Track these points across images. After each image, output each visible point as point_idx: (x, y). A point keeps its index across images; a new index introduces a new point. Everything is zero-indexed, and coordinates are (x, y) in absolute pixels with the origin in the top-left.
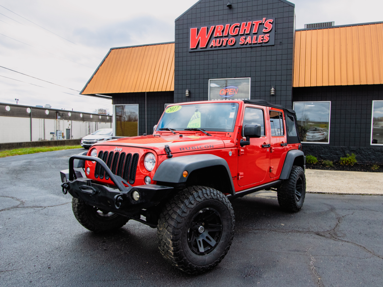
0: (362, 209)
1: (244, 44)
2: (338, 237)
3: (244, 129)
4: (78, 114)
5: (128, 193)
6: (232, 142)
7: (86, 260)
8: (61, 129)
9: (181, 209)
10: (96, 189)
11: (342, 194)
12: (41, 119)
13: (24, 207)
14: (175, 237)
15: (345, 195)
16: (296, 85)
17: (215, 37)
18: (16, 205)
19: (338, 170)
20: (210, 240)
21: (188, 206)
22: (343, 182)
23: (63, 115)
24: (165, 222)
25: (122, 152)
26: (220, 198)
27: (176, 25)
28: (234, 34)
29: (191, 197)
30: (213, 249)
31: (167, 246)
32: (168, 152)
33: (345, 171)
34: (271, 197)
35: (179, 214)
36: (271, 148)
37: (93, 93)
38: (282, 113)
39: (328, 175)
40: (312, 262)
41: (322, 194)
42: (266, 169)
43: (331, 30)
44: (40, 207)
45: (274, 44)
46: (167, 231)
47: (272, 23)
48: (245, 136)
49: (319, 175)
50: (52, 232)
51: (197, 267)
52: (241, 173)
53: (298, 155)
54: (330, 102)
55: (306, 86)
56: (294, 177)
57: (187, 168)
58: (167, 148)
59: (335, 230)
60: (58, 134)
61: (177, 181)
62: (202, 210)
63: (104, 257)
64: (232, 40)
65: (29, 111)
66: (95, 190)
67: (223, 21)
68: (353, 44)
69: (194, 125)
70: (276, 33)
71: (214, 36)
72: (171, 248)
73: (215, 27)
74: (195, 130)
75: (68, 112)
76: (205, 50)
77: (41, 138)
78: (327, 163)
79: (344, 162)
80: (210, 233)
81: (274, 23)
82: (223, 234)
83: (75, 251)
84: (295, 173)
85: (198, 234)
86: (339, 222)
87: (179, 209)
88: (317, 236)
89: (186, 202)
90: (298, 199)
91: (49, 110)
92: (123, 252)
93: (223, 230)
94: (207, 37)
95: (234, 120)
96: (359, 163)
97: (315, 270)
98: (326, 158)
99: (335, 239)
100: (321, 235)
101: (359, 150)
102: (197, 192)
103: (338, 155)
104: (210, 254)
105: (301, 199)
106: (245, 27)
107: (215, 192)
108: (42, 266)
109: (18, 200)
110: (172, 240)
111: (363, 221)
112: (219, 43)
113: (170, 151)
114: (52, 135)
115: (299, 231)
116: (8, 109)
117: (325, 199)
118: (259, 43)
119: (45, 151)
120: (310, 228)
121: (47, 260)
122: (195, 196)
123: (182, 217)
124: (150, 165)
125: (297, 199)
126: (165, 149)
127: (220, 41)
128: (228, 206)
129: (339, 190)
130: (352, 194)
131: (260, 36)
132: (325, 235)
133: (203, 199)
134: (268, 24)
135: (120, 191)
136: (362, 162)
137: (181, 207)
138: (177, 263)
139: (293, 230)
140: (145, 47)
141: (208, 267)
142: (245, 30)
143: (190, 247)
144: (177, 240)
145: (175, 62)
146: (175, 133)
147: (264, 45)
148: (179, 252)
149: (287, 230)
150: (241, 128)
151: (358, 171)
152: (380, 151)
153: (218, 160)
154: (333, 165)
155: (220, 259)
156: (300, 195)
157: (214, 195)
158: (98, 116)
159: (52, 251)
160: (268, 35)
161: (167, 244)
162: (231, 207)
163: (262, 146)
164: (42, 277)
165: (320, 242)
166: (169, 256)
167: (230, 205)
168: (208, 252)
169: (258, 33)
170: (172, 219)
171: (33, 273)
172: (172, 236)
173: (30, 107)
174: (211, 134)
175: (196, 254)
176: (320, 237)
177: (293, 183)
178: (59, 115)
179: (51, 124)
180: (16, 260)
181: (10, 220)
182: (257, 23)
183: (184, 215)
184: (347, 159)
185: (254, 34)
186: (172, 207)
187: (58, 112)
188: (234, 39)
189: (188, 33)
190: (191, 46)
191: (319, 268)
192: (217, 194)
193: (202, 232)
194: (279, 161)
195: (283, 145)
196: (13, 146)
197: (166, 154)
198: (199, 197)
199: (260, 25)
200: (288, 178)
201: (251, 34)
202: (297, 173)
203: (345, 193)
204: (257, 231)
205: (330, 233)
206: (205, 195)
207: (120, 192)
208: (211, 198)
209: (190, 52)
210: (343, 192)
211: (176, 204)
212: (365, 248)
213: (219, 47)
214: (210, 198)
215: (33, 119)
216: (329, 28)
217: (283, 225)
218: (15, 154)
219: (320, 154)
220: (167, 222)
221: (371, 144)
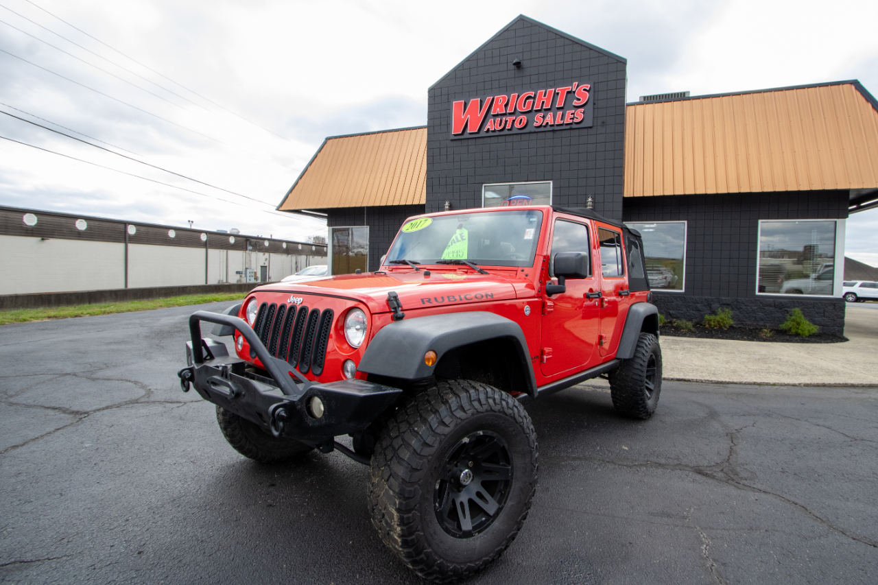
0: (768, 414)
1: (541, 126)
2: (741, 478)
3: (553, 262)
4: (279, 243)
5: (300, 400)
6: (530, 286)
7: (224, 533)
8: (253, 266)
9: (419, 437)
10: (236, 386)
11: (721, 383)
12: (222, 250)
13: (148, 402)
14: (404, 503)
15: (727, 385)
16: (628, 193)
17: (494, 116)
18: (135, 396)
19: (703, 337)
20: (486, 501)
21: (437, 431)
22: (717, 359)
23: (255, 244)
24: (385, 465)
25: (301, 306)
26: (508, 408)
27: (430, 97)
28: (525, 109)
29: (443, 409)
30: (492, 522)
31: (387, 522)
32: (395, 308)
33: (715, 338)
34: (594, 387)
35: (415, 450)
36: (602, 300)
37: (297, 208)
38: (619, 235)
39: (687, 345)
40: (705, 546)
41: (686, 383)
42: (593, 340)
43: (685, 102)
44: (177, 402)
45: (591, 125)
46: (387, 487)
47: (588, 91)
48: (556, 275)
49: (672, 347)
50: (178, 459)
51: (455, 567)
52: (547, 350)
53: (648, 313)
54: (686, 222)
55: (656, 194)
56: (644, 355)
57: (434, 345)
58: (392, 299)
59: (731, 461)
60: (248, 275)
61: (410, 374)
62: (468, 437)
63: (263, 524)
64: (521, 120)
65: (204, 237)
66: (234, 388)
67: (507, 90)
68: (725, 126)
69: (455, 255)
70: (596, 106)
71: (492, 114)
72: (396, 530)
73: (493, 99)
74: (457, 263)
75: (265, 239)
76: (476, 137)
77: (221, 279)
78: (684, 326)
79: (712, 323)
80: (485, 484)
81: (592, 91)
82: (513, 487)
83: (208, 507)
84: (644, 346)
85: (459, 487)
86: (732, 442)
87: (416, 437)
88: (698, 477)
89: (432, 419)
90: (649, 395)
91: (234, 236)
92: (304, 513)
93: (514, 477)
94: (481, 115)
95: (533, 243)
96: (737, 325)
97: (716, 569)
98: (678, 315)
99: (736, 484)
100: (706, 475)
101: (736, 303)
102: (457, 395)
103: (700, 311)
104: (484, 534)
105: (654, 394)
106: (543, 96)
107: (497, 396)
108: (126, 548)
109: (143, 387)
110: (398, 510)
111: (778, 440)
112: (500, 125)
113: (399, 306)
114: (239, 275)
115: (660, 465)
116: (172, 234)
117: (692, 392)
118: (567, 124)
119: (222, 301)
120: (681, 457)
121: (144, 530)
122: (452, 405)
123: (422, 457)
124: (356, 337)
125: (647, 396)
126: (388, 301)
127: (501, 121)
128: (525, 426)
129: (714, 374)
130: (741, 383)
131: (569, 113)
132: (715, 474)
133: (470, 412)
134: (582, 92)
135: (285, 394)
136: (742, 324)
137: (420, 433)
138: (410, 562)
139: (647, 461)
140: (381, 134)
141: (481, 565)
142: (543, 102)
143: (441, 520)
144: (409, 511)
145: (428, 157)
146: (417, 269)
147: (574, 126)
148: (414, 537)
149: (635, 461)
150: (547, 259)
151: (738, 339)
152: (773, 305)
153: (503, 325)
154: (693, 329)
155: (507, 543)
156: (651, 386)
157: (495, 403)
158: (310, 247)
159: (163, 506)
160: (582, 110)
161: (386, 517)
162: (532, 427)
163: (586, 296)
164: (114, 581)
165: (708, 492)
166: (392, 545)
167: (527, 422)
168: (479, 528)
169: (565, 107)
170: (400, 460)
171: (101, 568)
172: (397, 502)
173: (206, 232)
174: (488, 272)
175: (454, 535)
176: (704, 478)
177: (641, 365)
178: (251, 245)
179: (237, 258)
180: (82, 527)
181: (112, 428)
182: (562, 90)
183: (427, 451)
184: (718, 318)
185: (559, 109)
186: (401, 430)
187: (249, 240)
188: (524, 118)
189: (450, 110)
190: (455, 129)
191: (724, 564)
192: (502, 399)
193: (468, 482)
194: (615, 322)
195: (623, 294)
196: (172, 292)
197: (390, 312)
198: (462, 408)
199: (569, 95)
200: (632, 357)
201: (553, 109)
202: (649, 346)
203: (727, 380)
204: (578, 462)
205: (722, 470)
206: (476, 404)
207: (284, 397)
208: (489, 409)
209: (452, 140)
210: (724, 380)
211: (410, 424)
212: (807, 510)
213: (499, 131)
214: (487, 411)
215: (210, 251)
216: (684, 100)
217: (626, 448)
218: (173, 305)
219: (668, 309)
220: (389, 466)
221: (757, 293)
